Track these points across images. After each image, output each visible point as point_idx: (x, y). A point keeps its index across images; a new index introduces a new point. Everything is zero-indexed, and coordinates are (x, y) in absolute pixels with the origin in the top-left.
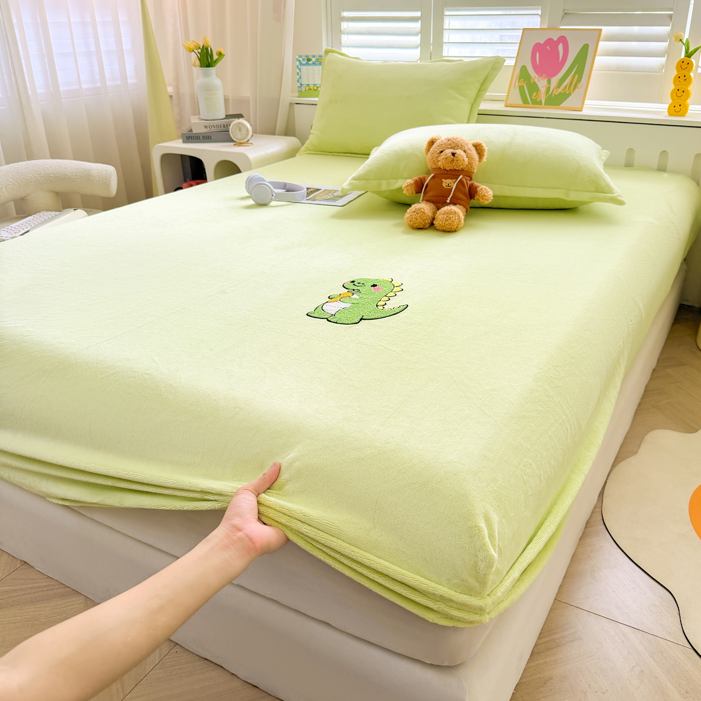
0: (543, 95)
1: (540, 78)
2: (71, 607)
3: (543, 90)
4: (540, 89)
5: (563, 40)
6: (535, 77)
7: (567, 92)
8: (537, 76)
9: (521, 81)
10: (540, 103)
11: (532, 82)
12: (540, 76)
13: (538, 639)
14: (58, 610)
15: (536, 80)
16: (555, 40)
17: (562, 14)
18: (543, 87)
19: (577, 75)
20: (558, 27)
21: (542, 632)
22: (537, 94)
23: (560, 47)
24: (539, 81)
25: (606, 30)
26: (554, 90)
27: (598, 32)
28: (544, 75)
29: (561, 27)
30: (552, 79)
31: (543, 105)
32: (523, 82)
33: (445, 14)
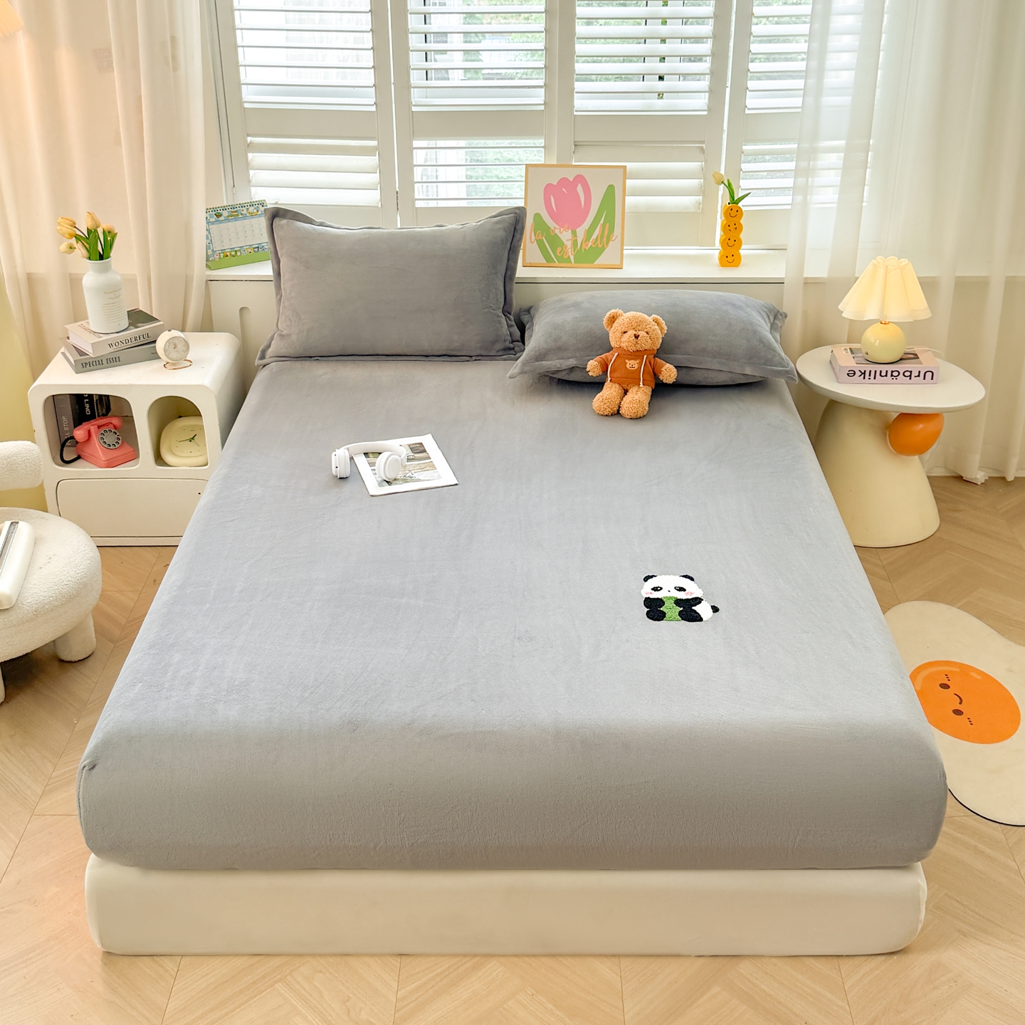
0: (569, 251)
1: (562, 229)
4: (565, 243)
5: (580, 179)
6: (555, 228)
7: (600, 246)
8: (557, 227)
9: (537, 233)
10: (568, 260)
11: (553, 234)
12: (561, 226)
15: (557, 232)
16: (571, 180)
18: (567, 241)
19: (608, 225)
20: (572, 164)
22: (562, 249)
23: (580, 190)
24: (561, 233)
25: (631, 166)
26: (584, 246)
27: (622, 169)
28: (567, 226)
29: (574, 164)
30: (577, 230)
31: (573, 262)
32: (540, 235)
33: (414, 146)
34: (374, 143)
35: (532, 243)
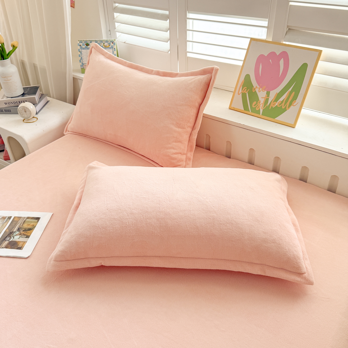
0: (261, 105)
1: (261, 89)
3: (262, 101)
4: (260, 100)
5: (284, 55)
6: (256, 87)
7: (283, 108)
8: (258, 87)
9: (244, 88)
10: (258, 112)
11: (253, 91)
12: (261, 87)
15: (257, 90)
16: (278, 54)
17: (286, 29)
18: (262, 98)
19: (294, 93)
20: (282, 43)
22: (257, 103)
23: (282, 62)
24: (259, 92)
25: (326, 51)
26: (271, 105)
27: (318, 53)
28: (264, 87)
29: (284, 43)
30: (271, 92)
31: (261, 114)
32: (246, 89)
33: (188, 17)
34: (167, 12)
35: (239, 94)
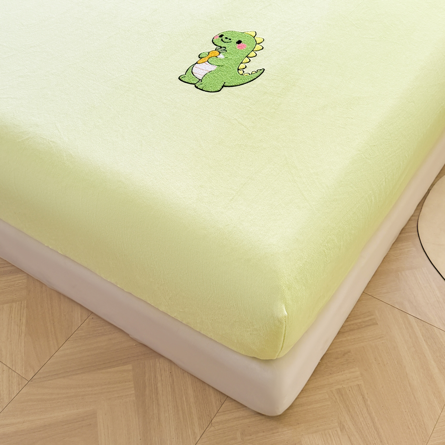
2: (17, 282)
13: (345, 322)
14: (9, 284)
21: (349, 317)
